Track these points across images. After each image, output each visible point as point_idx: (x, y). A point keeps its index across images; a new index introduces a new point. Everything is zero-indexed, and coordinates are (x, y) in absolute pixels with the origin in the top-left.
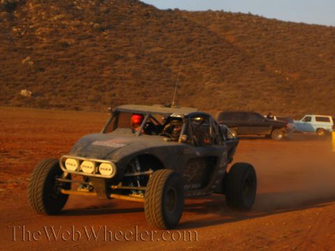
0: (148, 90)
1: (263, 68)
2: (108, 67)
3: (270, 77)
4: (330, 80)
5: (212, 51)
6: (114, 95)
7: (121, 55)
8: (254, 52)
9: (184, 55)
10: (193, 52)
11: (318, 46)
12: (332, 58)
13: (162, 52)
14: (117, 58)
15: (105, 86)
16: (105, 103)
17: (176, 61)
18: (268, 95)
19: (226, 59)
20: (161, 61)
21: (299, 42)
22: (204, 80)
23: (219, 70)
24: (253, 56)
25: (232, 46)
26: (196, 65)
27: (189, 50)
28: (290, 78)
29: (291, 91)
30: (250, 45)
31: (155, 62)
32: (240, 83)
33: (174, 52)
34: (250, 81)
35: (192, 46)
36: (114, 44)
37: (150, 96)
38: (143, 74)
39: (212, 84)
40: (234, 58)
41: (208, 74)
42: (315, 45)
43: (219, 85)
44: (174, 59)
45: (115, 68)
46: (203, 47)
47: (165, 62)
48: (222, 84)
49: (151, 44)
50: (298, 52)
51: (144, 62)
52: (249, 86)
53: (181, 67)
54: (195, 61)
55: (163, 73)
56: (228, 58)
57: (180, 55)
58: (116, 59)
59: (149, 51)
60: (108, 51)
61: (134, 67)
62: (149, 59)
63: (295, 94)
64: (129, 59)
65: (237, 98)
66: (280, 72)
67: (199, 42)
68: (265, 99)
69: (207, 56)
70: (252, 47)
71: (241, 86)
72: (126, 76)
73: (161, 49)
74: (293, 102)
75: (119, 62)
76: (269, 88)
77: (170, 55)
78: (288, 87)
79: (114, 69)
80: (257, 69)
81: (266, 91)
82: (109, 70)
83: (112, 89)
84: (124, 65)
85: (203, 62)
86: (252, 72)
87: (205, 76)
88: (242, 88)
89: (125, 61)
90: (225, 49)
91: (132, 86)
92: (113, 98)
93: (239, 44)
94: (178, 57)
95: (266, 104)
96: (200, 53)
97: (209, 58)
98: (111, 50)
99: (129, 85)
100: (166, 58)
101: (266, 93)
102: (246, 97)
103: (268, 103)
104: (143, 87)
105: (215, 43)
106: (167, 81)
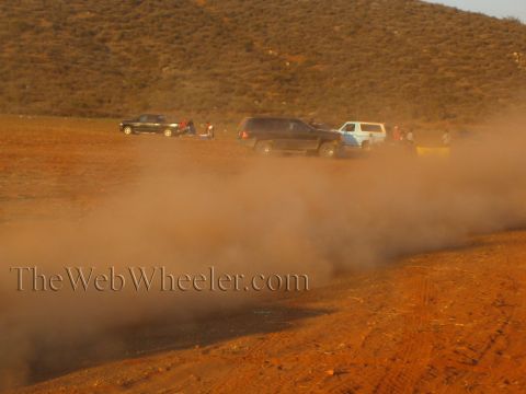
0: (76, 79)
1: (249, 47)
2: (11, 42)
3: (262, 61)
4: (352, 67)
5: (172, 19)
6: (24, 87)
7: (31, 23)
8: (236, 21)
9: (129, 24)
10: (141, 20)
11: (332, 14)
12: (353, 33)
13: (94, 20)
14: (25, 28)
15: (7, 72)
16: (10, 99)
17: (116, 34)
18: (260, 89)
19: (193, 32)
20: (93, 34)
21: (304, 7)
22: (160, 65)
23: (184, 50)
24: (235, 28)
25: (202, 12)
26: (147, 42)
27: (137, 18)
28: (290, 62)
29: (293, 83)
30: (229, 11)
31: (83, 35)
32: (216, 71)
33: (112, 20)
34: (231, 67)
35: (141, 11)
36: (18, 6)
37: (80, 89)
38: (65, 55)
39: (173, 71)
40: (207, 30)
41: (167, 56)
42: (328, 12)
43: (183, 73)
44: (114, 32)
45: (22, 43)
46: (156, 13)
47: (100, 36)
48: (189, 72)
49: (77, 7)
50: (302, 23)
51: (66, 35)
52: (230, 75)
53: (125, 44)
54: (145, 34)
55: (96, 52)
56: (196, 30)
57: (122, 25)
58: (23, 30)
59: (73, 18)
60: (10, 16)
61: (51, 43)
62: (75, 31)
63: (299, 87)
64: (43, 30)
65: (212, 92)
66: (276, 54)
67: (151, 5)
68: (254, 95)
69: (164, 27)
70: (233, 14)
71: (216, 75)
72: (40, 56)
73: (93, 15)
74: (297, 100)
75: (27, 35)
76: (260, 77)
77: (106, 25)
78: (289, 77)
79: (21, 46)
80: (241, 48)
81: (256, 82)
82: (12, 46)
83: (20, 76)
84: (36, 40)
85: (158, 37)
86: (234, 54)
87: (162, 58)
88: (219, 78)
89: (38, 32)
90: (190, 16)
91: (50, 73)
92: (22, 91)
93: (212, 8)
94: (119, 28)
95: (256, 102)
96: (153, 22)
97: (167, 30)
98: (13, 15)
99: (45, 70)
100: (101, 29)
101: (255, 86)
102: (226, 92)
103: (260, 101)
104: (67, 75)
105: (176, 7)
106: (103, 65)
